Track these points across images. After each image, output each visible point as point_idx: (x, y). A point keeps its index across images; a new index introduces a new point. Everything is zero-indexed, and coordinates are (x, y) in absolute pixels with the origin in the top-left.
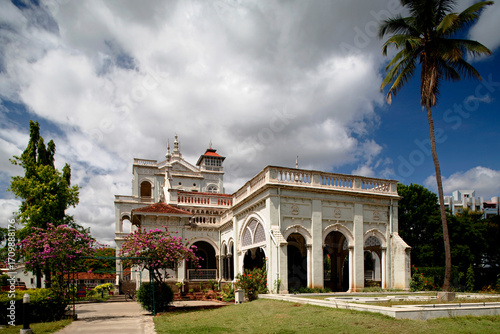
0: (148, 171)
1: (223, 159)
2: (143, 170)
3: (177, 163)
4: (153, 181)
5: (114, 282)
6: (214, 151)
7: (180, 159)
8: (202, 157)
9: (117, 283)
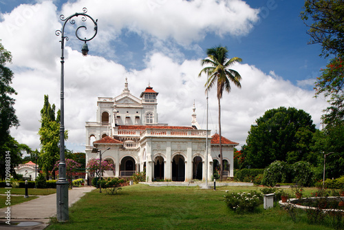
0: (107, 105)
1: (157, 94)
2: (104, 104)
3: (126, 97)
4: (110, 112)
5: (85, 178)
6: (151, 88)
7: (128, 94)
8: (143, 93)
9: (86, 178)
